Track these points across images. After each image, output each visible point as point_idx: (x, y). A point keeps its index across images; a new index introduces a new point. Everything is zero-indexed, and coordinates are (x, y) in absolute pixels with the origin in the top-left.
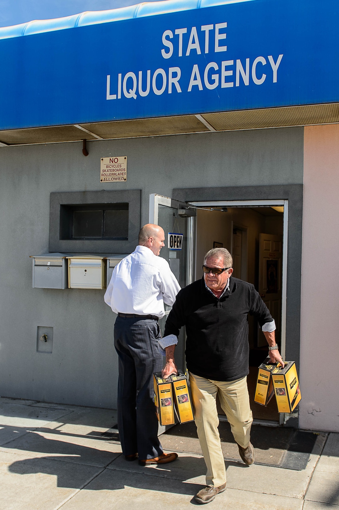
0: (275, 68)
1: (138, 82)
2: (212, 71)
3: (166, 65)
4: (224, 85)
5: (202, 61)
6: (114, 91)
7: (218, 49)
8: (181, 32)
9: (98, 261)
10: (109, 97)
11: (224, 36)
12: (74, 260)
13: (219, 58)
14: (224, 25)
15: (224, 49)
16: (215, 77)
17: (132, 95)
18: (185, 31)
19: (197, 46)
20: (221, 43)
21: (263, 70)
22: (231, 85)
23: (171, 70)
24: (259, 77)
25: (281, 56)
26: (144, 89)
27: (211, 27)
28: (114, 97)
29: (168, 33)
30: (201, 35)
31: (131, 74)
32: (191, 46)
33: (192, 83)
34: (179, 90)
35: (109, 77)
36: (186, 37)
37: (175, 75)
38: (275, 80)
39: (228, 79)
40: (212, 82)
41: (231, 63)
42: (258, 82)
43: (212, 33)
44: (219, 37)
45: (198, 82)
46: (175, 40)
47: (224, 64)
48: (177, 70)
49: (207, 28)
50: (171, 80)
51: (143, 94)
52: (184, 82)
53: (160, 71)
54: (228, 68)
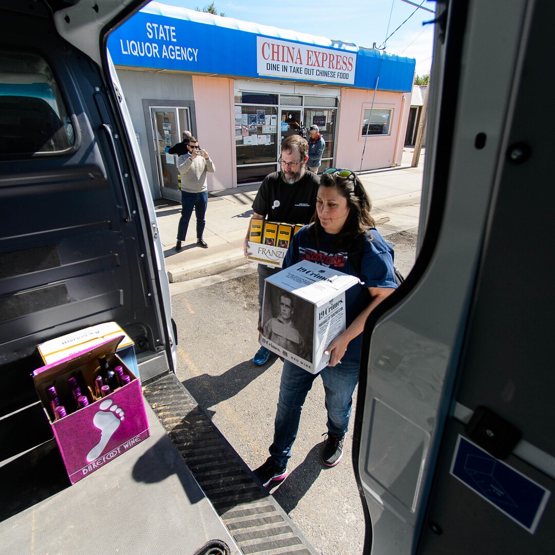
0: (196, 54)
1: (138, 47)
2: (171, 50)
3: (152, 41)
4: (178, 58)
5: (167, 44)
6: (126, 50)
7: (173, 40)
8: (155, 25)
10: (124, 52)
11: (174, 34)
13: (174, 44)
14: (174, 28)
15: (175, 40)
16: (173, 53)
17: (135, 53)
18: (157, 25)
19: (163, 35)
20: (174, 37)
21: (191, 54)
22: (180, 58)
23: (153, 45)
24: (190, 58)
25: (197, 50)
26: (142, 53)
27: (168, 27)
28: (126, 53)
29: (148, 24)
30: (165, 30)
31: (133, 42)
32: (161, 35)
33: (164, 54)
34: (158, 56)
35: (121, 40)
36: (158, 29)
37: (155, 48)
38: (196, 60)
39: (180, 56)
40: (172, 55)
41: (179, 48)
42: (190, 60)
43: (169, 30)
44: (173, 34)
45: (166, 54)
46: (153, 29)
47: (177, 48)
48: (156, 45)
49: (166, 27)
50: (154, 50)
51: (142, 55)
52: (160, 52)
53: (148, 44)
54: (178, 50)
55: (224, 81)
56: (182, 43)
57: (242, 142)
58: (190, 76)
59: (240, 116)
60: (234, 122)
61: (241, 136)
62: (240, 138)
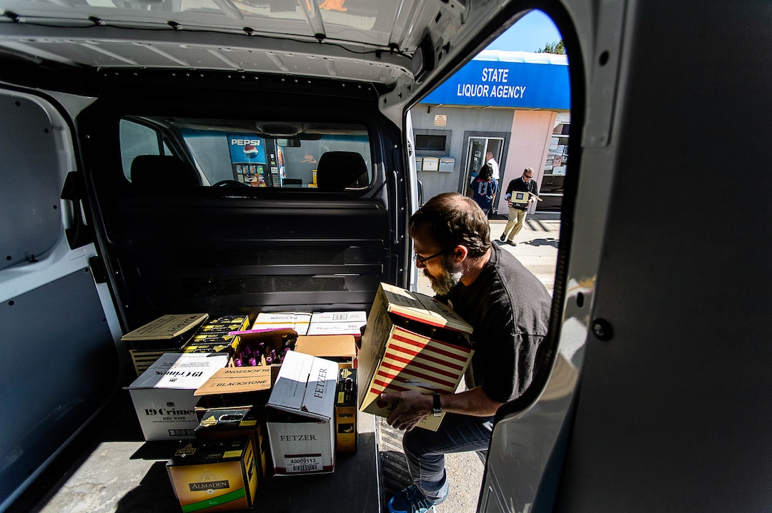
0: (522, 92)
1: (471, 90)
2: (500, 89)
3: (484, 84)
4: (504, 96)
5: (498, 84)
6: (461, 92)
7: (504, 81)
8: (491, 70)
9: (437, 160)
10: (459, 94)
11: (506, 75)
12: (425, 159)
13: (504, 84)
14: (507, 71)
15: (506, 81)
16: (501, 92)
17: (468, 95)
18: (492, 70)
19: (496, 78)
20: (505, 78)
22: (506, 96)
23: (485, 86)
24: (517, 95)
25: (525, 88)
26: (473, 93)
27: (502, 70)
28: (461, 95)
29: (486, 69)
30: (498, 73)
31: (468, 85)
32: (494, 77)
33: (492, 93)
34: (487, 96)
35: (459, 85)
36: (493, 73)
37: (486, 89)
38: (521, 97)
39: (506, 94)
40: (500, 94)
41: (507, 87)
42: (516, 97)
43: (502, 73)
44: (505, 75)
45: (495, 93)
46: (488, 74)
47: (505, 87)
48: (487, 87)
49: (501, 71)
50: (485, 91)
51: (473, 95)
52: (489, 92)
53: (481, 86)
54: (506, 89)
55: (546, 114)
56: (511, 83)
57: (551, 171)
58: (513, 111)
59: (555, 147)
60: (547, 152)
61: (552, 166)
62: (550, 168)
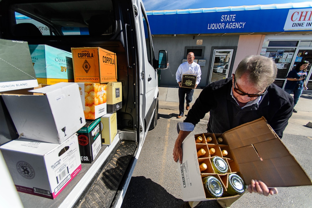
0: (243, 25)
1: (215, 26)
2: (231, 25)
3: (222, 23)
4: (233, 28)
5: (229, 22)
6: (210, 27)
7: (233, 20)
8: (226, 16)
10: (208, 29)
11: (235, 18)
13: (233, 22)
14: (235, 15)
15: (234, 20)
17: (213, 28)
18: (227, 16)
19: (229, 19)
20: (234, 19)
21: (241, 25)
22: (234, 28)
23: (223, 24)
25: (245, 23)
27: (232, 15)
28: (210, 29)
29: (223, 16)
31: (214, 24)
32: (227, 19)
33: (226, 27)
34: (224, 28)
35: (209, 24)
36: (227, 17)
37: (223, 25)
38: (243, 28)
39: (234, 27)
40: (230, 27)
41: (235, 23)
42: (240, 28)
43: (232, 17)
44: (234, 18)
45: (228, 27)
46: (224, 18)
47: (234, 23)
48: (224, 24)
49: (231, 16)
50: (222, 26)
51: (216, 28)
52: (225, 27)
53: (220, 24)
55: (259, 36)
56: (237, 21)
58: (238, 35)
59: (264, 53)
